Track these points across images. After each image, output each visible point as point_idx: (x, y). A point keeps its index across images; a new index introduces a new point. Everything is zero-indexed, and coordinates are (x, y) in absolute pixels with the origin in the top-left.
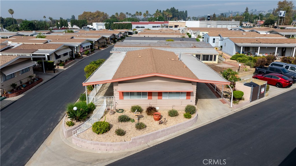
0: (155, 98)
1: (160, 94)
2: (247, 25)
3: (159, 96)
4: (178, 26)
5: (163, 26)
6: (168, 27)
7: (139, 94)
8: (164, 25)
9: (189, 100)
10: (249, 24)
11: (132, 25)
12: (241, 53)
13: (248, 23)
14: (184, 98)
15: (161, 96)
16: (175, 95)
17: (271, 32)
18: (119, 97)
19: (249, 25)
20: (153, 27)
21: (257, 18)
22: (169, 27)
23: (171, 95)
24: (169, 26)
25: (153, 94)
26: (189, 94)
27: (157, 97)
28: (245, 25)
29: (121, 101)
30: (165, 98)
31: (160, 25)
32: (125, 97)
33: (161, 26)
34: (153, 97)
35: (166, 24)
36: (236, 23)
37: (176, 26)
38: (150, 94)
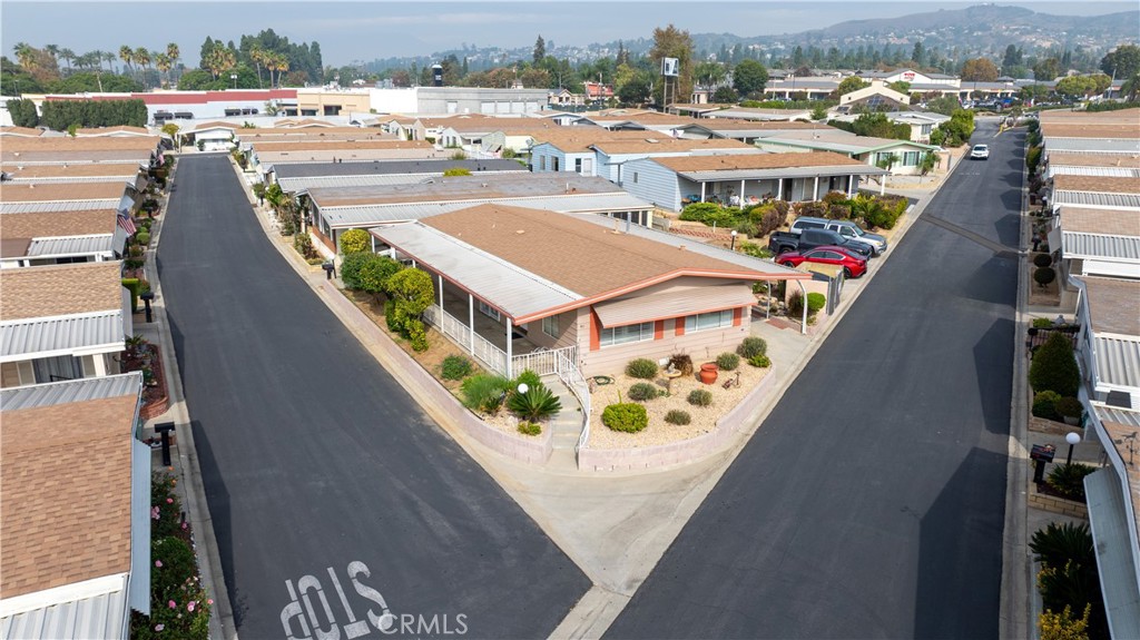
0: (669, 334)
1: (680, 322)
3: (677, 327)
4: (339, 108)
5: (274, 109)
6: (294, 113)
7: (635, 329)
8: (278, 105)
9: (738, 328)
11: (146, 108)
13: (565, 94)
14: (727, 323)
15: (683, 326)
16: (711, 319)
18: (588, 344)
20: (229, 113)
22: (299, 113)
23: (702, 320)
24: (299, 108)
25: (665, 324)
26: (737, 313)
27: (674, 331)
29: (595, 354)
30: (691, 330)
31: (260, 105)
32: (601, 343)
33: (268, 110)
34: (665, 332)
35: (285, 101)
37: (331, 110)
38: (660, 325)
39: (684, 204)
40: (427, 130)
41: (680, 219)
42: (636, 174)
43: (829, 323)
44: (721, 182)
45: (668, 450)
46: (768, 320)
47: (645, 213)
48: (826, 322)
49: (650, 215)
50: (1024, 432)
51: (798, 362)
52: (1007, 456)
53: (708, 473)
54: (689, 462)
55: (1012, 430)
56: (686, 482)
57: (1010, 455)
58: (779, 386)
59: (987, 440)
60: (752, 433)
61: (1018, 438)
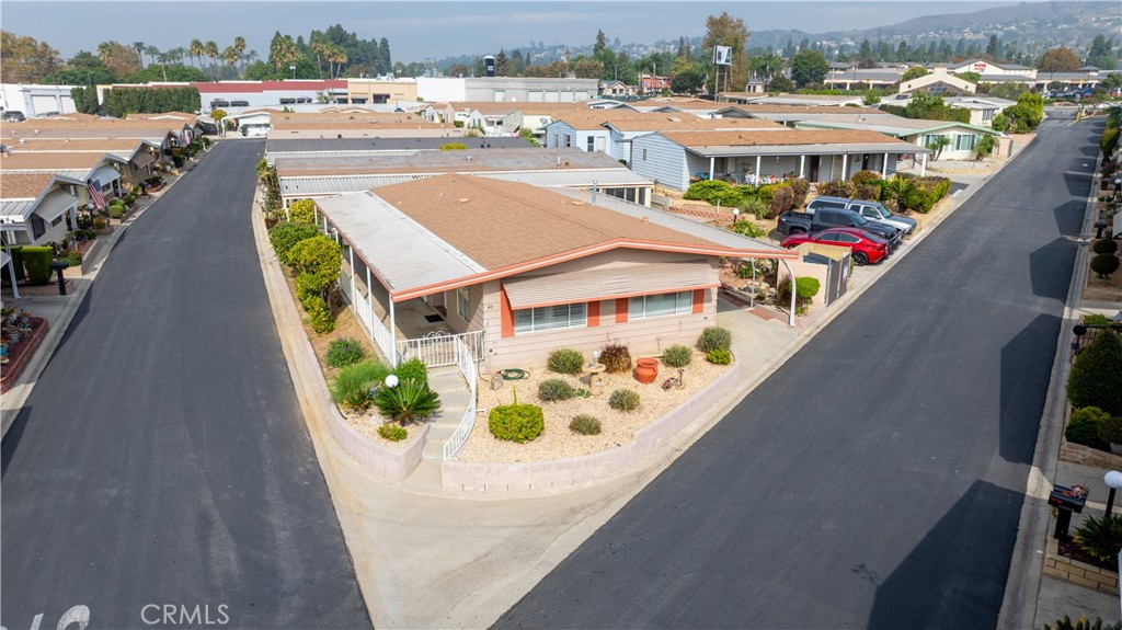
0: (608, 320)
1: (622, 305)
2: (614, 91)
3: (618, 312)
4: (388, 96)
5: (326, 98)
6: (345, 101)
7: (562, 311)
8: (330, 94)
9: (700, 317)
10: (622, 87)
11: (199, 95)
12: (711, 179)
14: (685, 310)
15: (626, 310)
16: (663, 303)
17: (725, 113)
18: (499, 329)
19: (621, 90)
20: (284, 102)
21: (647, 69)
22: (350, 101)
23: (651, 304)
24: (350, 97)
25: (602, 308)
26: (699, 296)
27: (614, 316)
28: (611, 90)
29: (508, 342)
30: (637, 318)
31: (312, 94)
32: (516, 328)
33: (320, 99)
34: (601, 318)
35: (337, 90)
36: (587, 86)
37: (379, 99)
38: (595, 308)
39: (692, 182)
40: (457, 113)
41: (685, 198)
42: (645, 150)
43: (828, 314)
44: (736, 158)
45: (559, 467)
46: (752, 308)
47: (642, 191)
48: (822, 312)
49: (648, 193)
50: (1052, 461)
51: (775, 361)
52: (1023, 496)
53: (608, 500)
54: (589, 484)
55: (1036, 458)
56: (574, 511)
57: (1029, 493)
58: (740, 389)
59: (998, 471)
60: (686, 448)
61: (1043, 469)
